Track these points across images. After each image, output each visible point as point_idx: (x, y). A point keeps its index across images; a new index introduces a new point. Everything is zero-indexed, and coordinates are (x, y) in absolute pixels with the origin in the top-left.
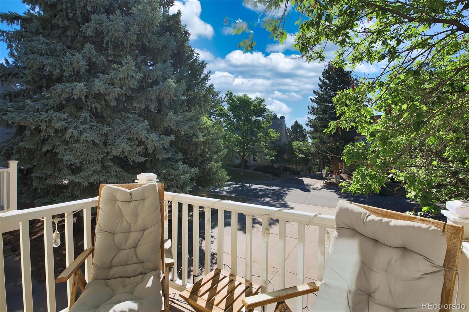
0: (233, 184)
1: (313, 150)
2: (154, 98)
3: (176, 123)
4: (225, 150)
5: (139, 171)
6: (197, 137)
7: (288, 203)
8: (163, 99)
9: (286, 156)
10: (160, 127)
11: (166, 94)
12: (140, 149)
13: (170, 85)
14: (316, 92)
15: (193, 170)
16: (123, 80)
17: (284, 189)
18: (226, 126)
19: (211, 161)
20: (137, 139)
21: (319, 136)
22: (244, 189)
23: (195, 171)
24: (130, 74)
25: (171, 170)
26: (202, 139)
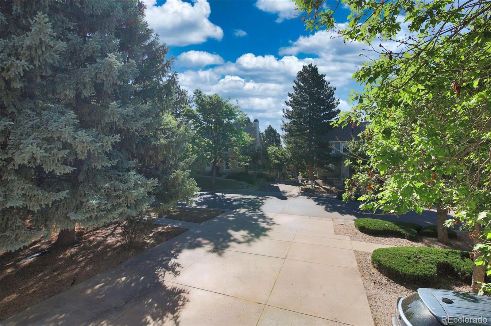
0: (203, 194)
1: (288, 155)
2: (87, 80)
3: (124, 118)
4: (194, 156)
5: (67, 186)
6: (157, 139)
7: (265, 213)
8: (103, 84)
9: (260, 162)
10: (100, 124)
11: (106, 75)
12: (64, 153)
13: (111, 62)
14: (290, 95)
15: (150, 182)
16: (34, 49)
17: (261, 198)
18: (194, 129)
19: (176, 169)
20: (59, 139)
21: (295, 141)
22: (216, 199)
23: (153, 182)
24: (43, 39)
25: (117, 183)
26: (163, 141)
